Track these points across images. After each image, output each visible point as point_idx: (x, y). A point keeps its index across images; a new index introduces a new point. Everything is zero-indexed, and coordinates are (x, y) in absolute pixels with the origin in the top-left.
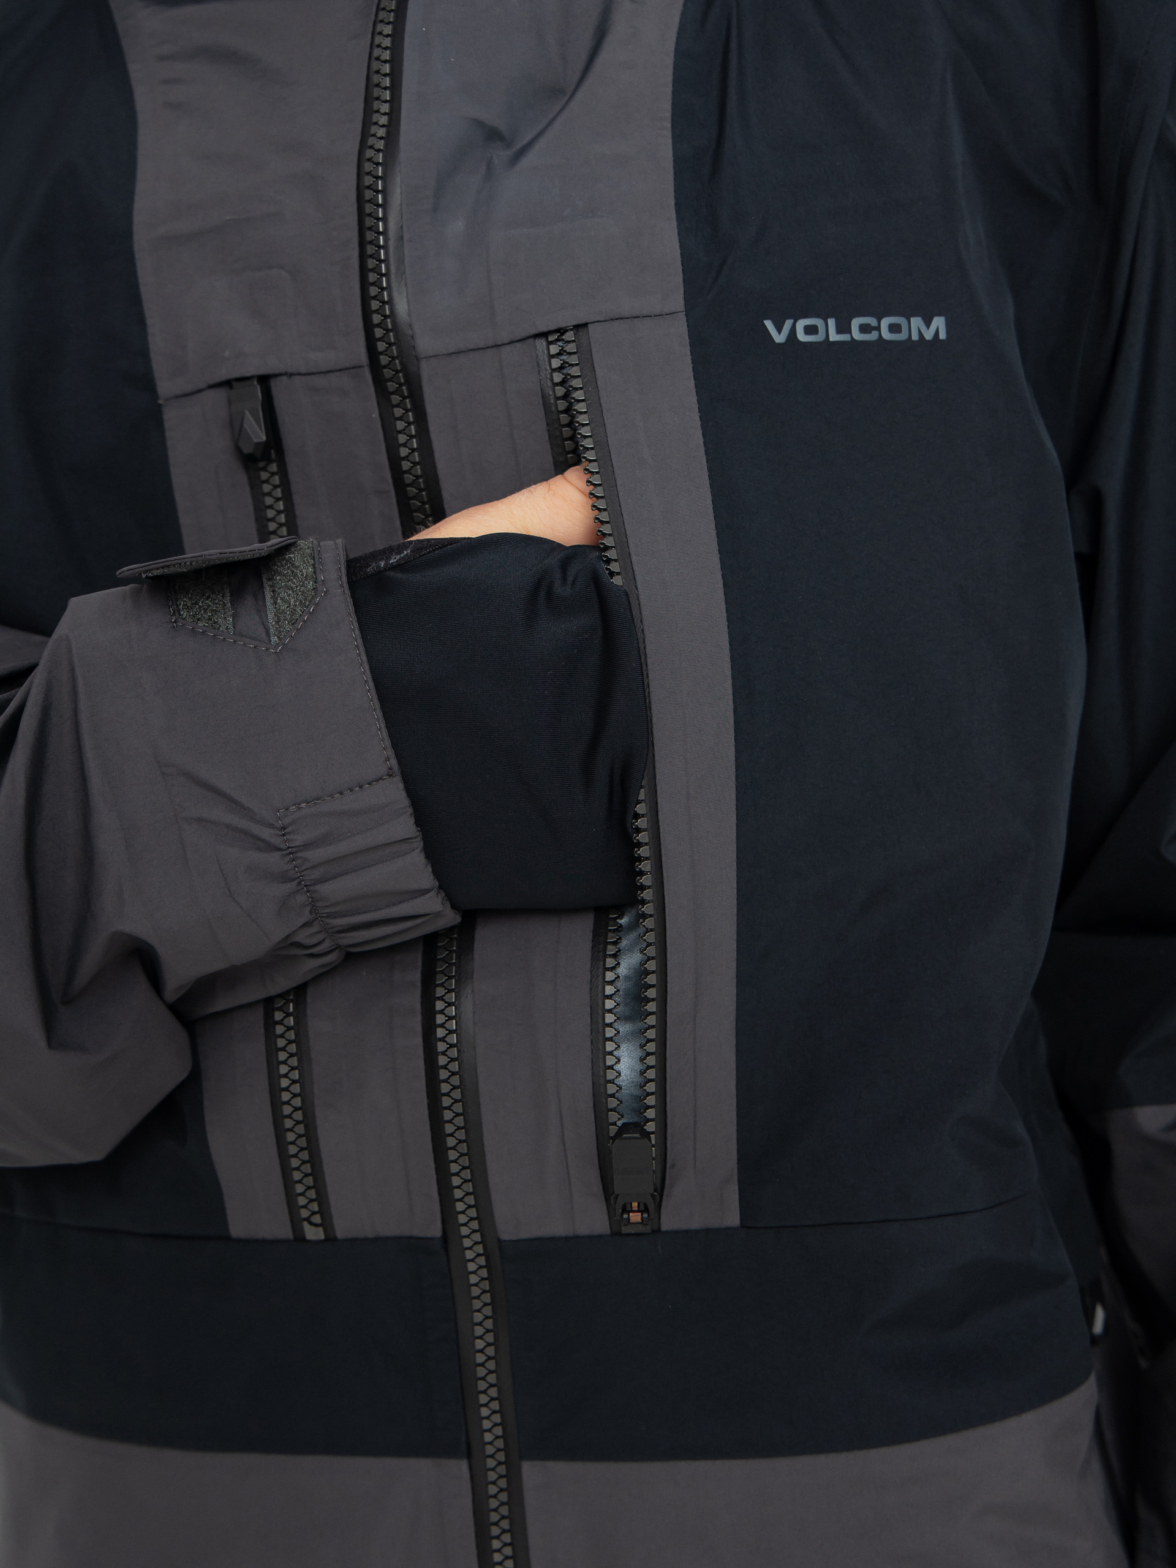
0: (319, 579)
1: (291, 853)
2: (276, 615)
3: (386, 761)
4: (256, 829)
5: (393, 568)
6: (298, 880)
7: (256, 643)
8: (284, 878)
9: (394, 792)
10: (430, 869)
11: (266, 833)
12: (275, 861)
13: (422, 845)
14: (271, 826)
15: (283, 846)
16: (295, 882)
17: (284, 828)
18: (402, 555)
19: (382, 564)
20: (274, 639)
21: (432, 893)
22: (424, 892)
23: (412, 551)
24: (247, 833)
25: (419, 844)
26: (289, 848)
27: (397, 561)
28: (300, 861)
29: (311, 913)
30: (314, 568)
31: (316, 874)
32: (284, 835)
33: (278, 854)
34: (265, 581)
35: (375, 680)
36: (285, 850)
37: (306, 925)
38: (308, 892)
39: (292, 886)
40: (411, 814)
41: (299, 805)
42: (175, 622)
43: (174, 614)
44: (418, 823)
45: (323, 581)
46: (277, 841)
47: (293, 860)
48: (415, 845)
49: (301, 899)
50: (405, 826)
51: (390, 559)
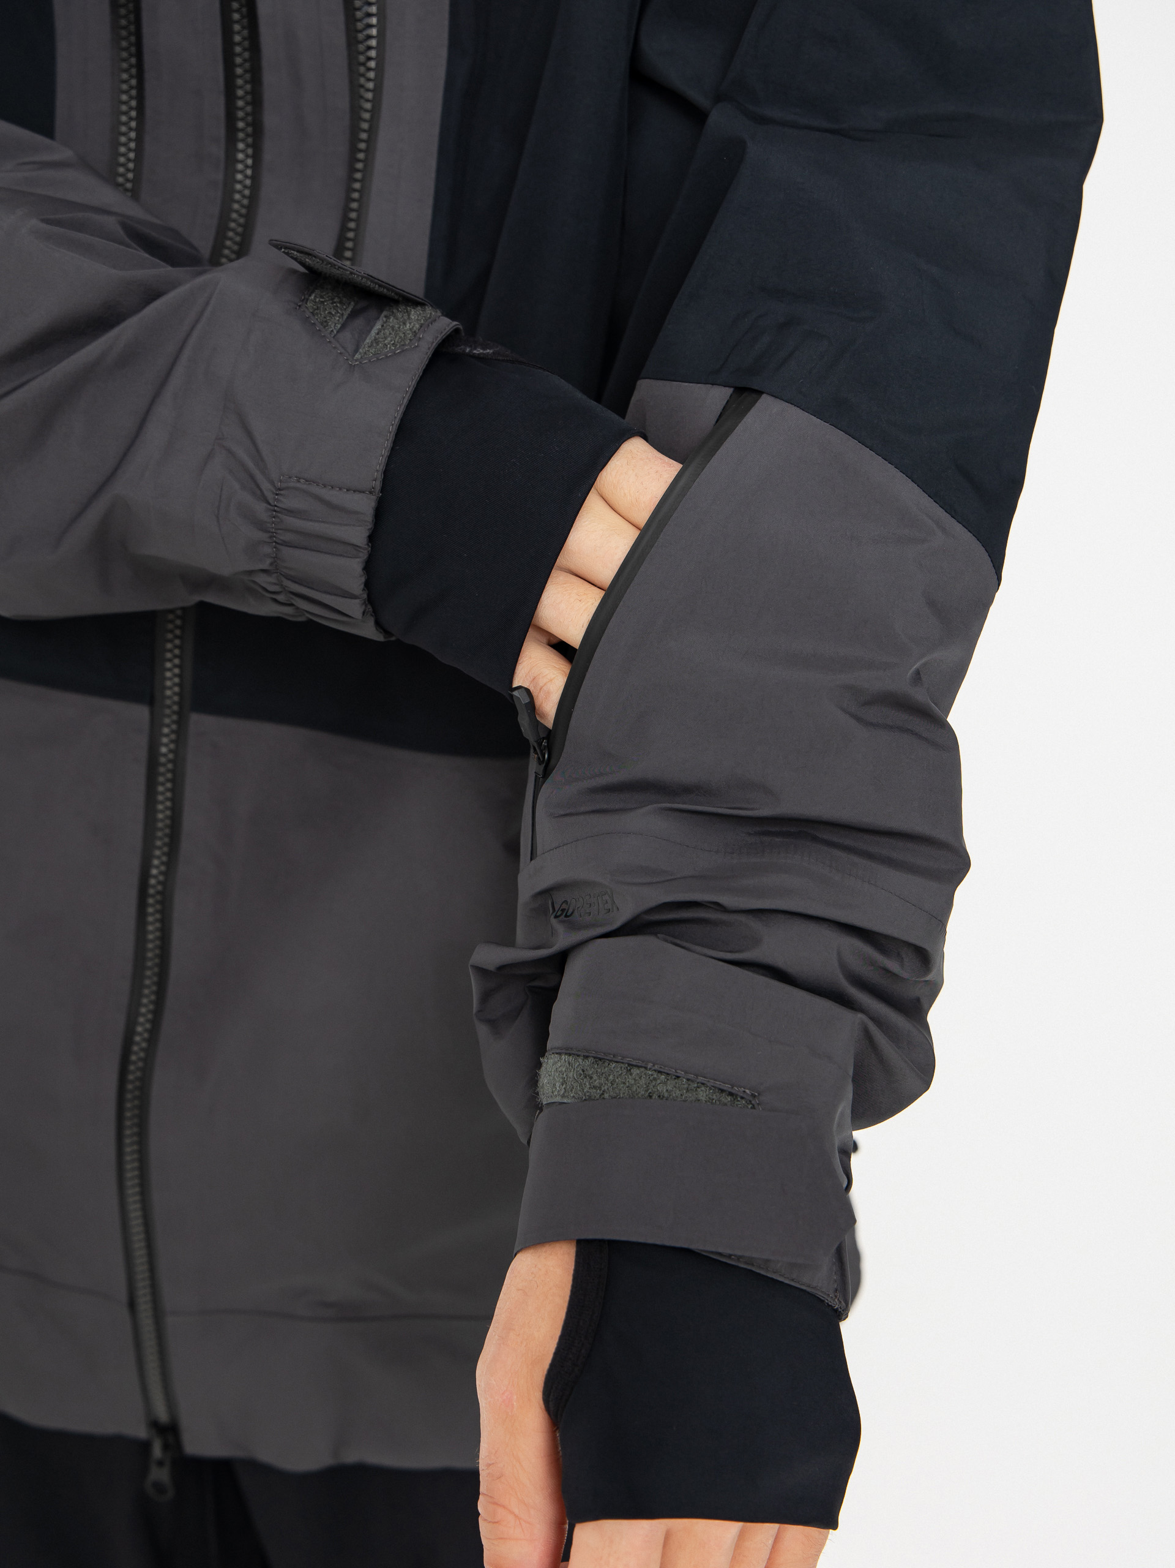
0: (418, 335)
1: (275, 510)
2: (372, 342)
3: (374, 480)
4: (259, 476)
5: (474, 356)
6: (271, 534)
7: (343, 351)
8: (260, 526)
9: (366, 505)
10: (363, 580)
11: (266, 486)
12: (260, 508)
13: (365, 557)
14: (272, 483)
15: (271, 502)
16: (268, 535)
17: (280, 489)
18: (485, 352)
19: (468, 350)
20: (357, 356)
21: (357, 601)
22: (353, 597)
23: (493, 353)
24: (252, 477)
25: (364, 555)
26: (276, 506)
27: (478, 354)
28: (278, 520)
29: (271, 564)
30: (421, 327)
31: (288, 537)
32: (277, 494)
33: (265, 505)
34: (383, 315)
35: (402, 420)
36: (272, 506)
37: (264, 571)
38: (275, 547)
39: (263, 536)
40: (369, 529)
41: (300, 478)
42: (300, 306)
43: (303, 301)
44: (371, 538)
45: (420, 338)
46: (270, 496)
47: (274, 517)
48: (361, 555)
49: (267, 550)
50: (358, 535)
51: (475, 349)
